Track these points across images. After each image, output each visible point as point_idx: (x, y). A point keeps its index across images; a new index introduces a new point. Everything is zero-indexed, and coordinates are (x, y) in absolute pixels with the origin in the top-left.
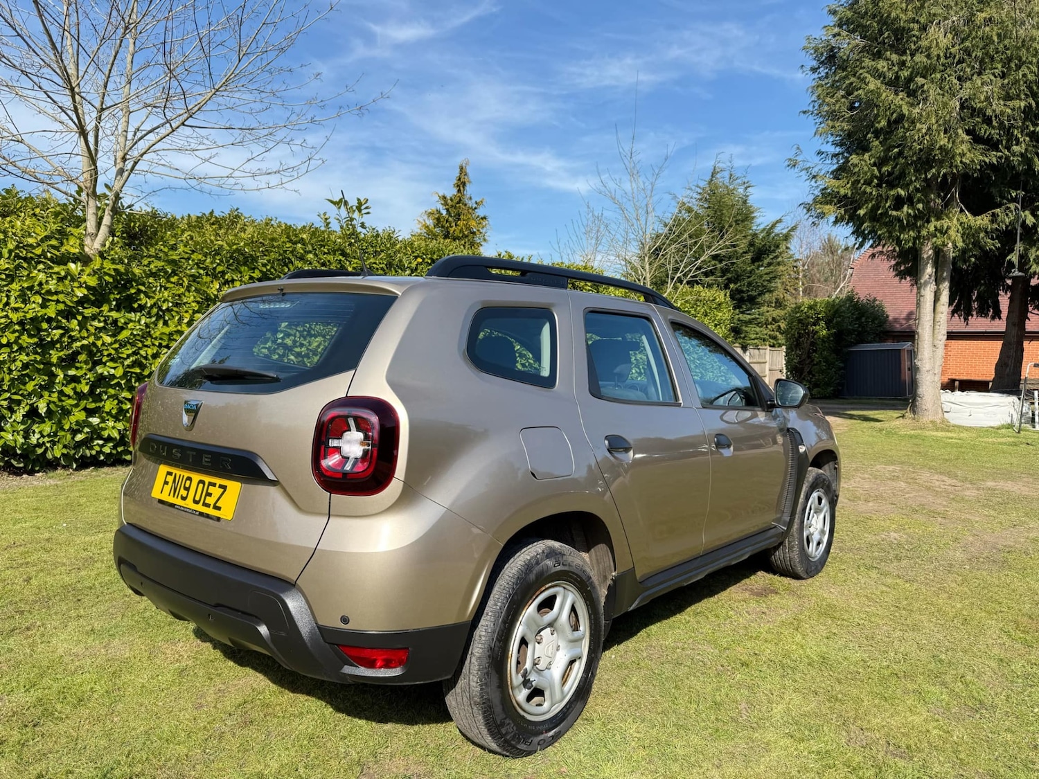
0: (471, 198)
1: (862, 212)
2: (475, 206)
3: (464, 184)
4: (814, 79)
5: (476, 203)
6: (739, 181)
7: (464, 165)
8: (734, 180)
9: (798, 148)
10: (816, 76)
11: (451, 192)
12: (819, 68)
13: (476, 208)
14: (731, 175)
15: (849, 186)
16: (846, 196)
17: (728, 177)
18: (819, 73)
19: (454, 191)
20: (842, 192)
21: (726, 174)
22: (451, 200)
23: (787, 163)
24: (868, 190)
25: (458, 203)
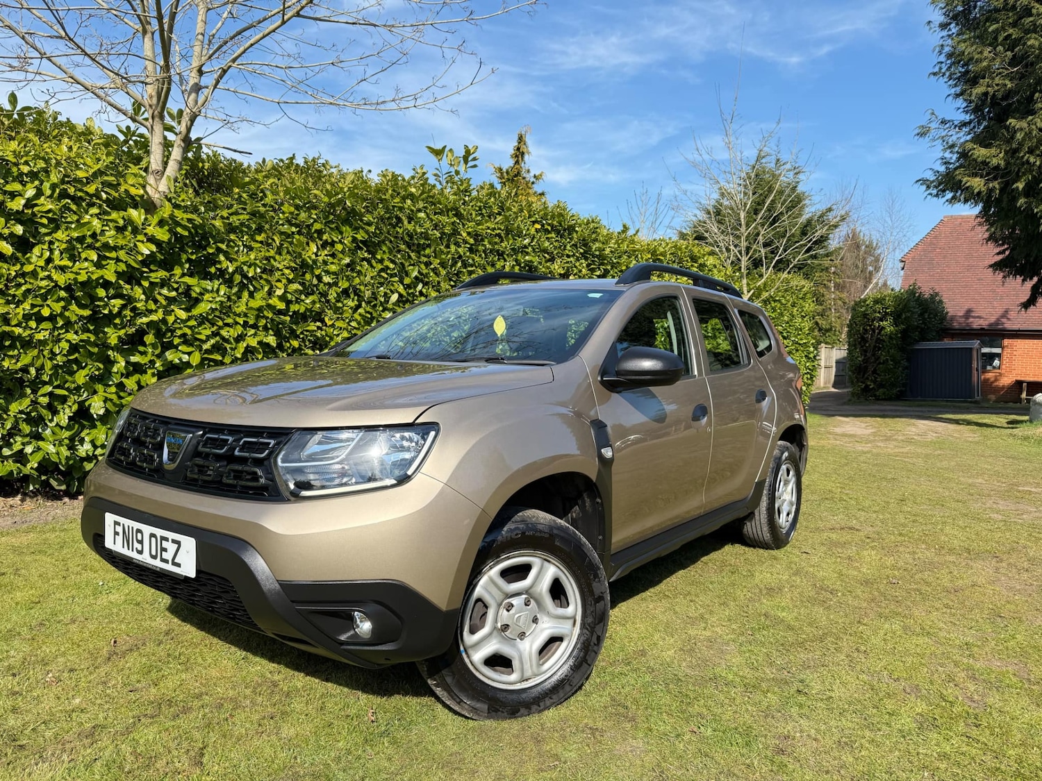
0: (528, 171)
1: (1020, 185)
2: (533, 179)
3: (523, 154)
4: (942, 37)
5: (535, 176)
6: (788, 166)
7: (523, 133)
8: (780, 166)
9: (933, 114)
10: (945, 33)
11: (508, 163)
12: (950, 24)
13: (533, 183)
14: (778, 160)
15: (1001, 155)
16: (997, 168)
17: (774, 162)
18: (950, 30)
19: (511, 162)
20: (995, 161)
21: (773, 159)
22: (507, 172)
23: (917, 131)
24: (1032, 160)
25: (516, 176)
